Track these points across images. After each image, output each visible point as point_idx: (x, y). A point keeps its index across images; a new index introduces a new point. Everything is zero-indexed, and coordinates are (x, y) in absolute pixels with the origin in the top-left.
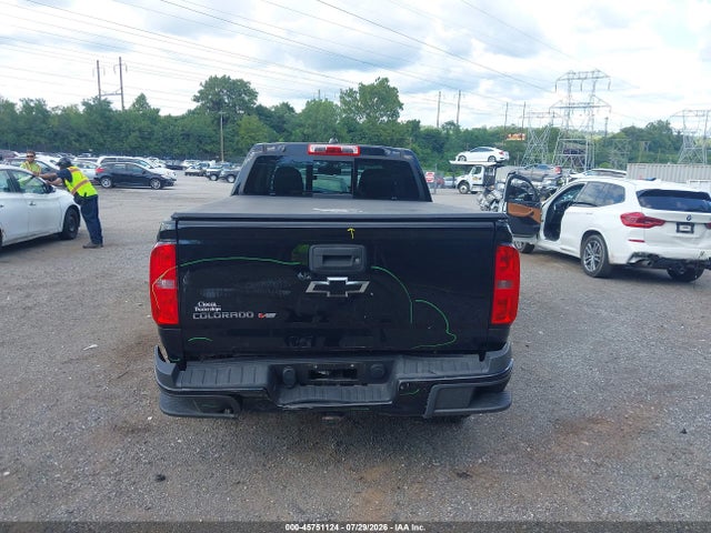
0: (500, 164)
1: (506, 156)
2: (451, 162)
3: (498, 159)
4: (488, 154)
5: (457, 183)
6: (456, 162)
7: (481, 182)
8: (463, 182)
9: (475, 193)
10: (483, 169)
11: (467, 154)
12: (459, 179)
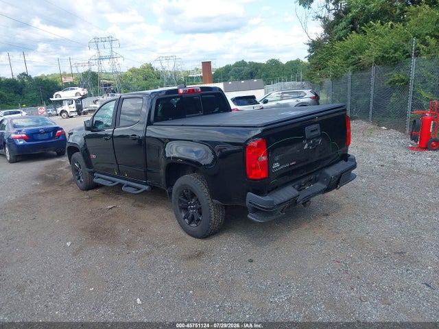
0: (84, 97)
1: (86, 92)
2: (51, 99)
3: (82, 94)
4: (74, 92)
5: (59, 112)
6: (54, 99)
7: (75, 109)
8: (62, 111)
9: (72, 117)
10: (74, 102)
11: (60, 93)
12: (59, 110)
